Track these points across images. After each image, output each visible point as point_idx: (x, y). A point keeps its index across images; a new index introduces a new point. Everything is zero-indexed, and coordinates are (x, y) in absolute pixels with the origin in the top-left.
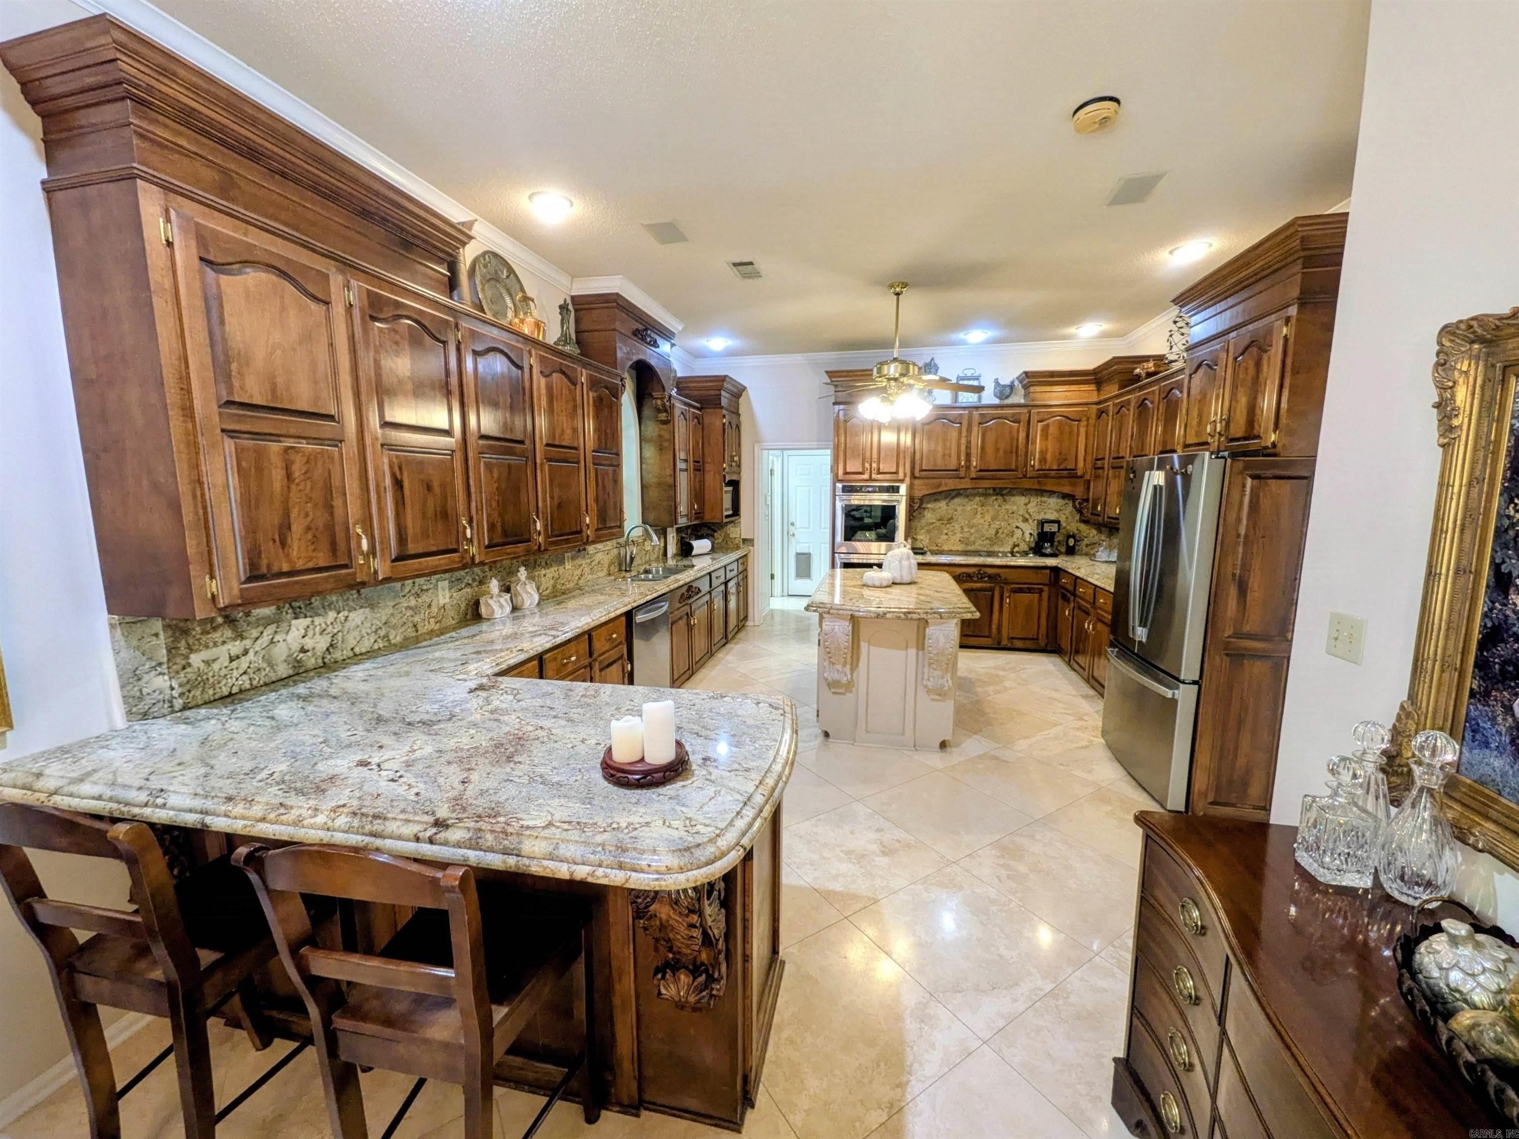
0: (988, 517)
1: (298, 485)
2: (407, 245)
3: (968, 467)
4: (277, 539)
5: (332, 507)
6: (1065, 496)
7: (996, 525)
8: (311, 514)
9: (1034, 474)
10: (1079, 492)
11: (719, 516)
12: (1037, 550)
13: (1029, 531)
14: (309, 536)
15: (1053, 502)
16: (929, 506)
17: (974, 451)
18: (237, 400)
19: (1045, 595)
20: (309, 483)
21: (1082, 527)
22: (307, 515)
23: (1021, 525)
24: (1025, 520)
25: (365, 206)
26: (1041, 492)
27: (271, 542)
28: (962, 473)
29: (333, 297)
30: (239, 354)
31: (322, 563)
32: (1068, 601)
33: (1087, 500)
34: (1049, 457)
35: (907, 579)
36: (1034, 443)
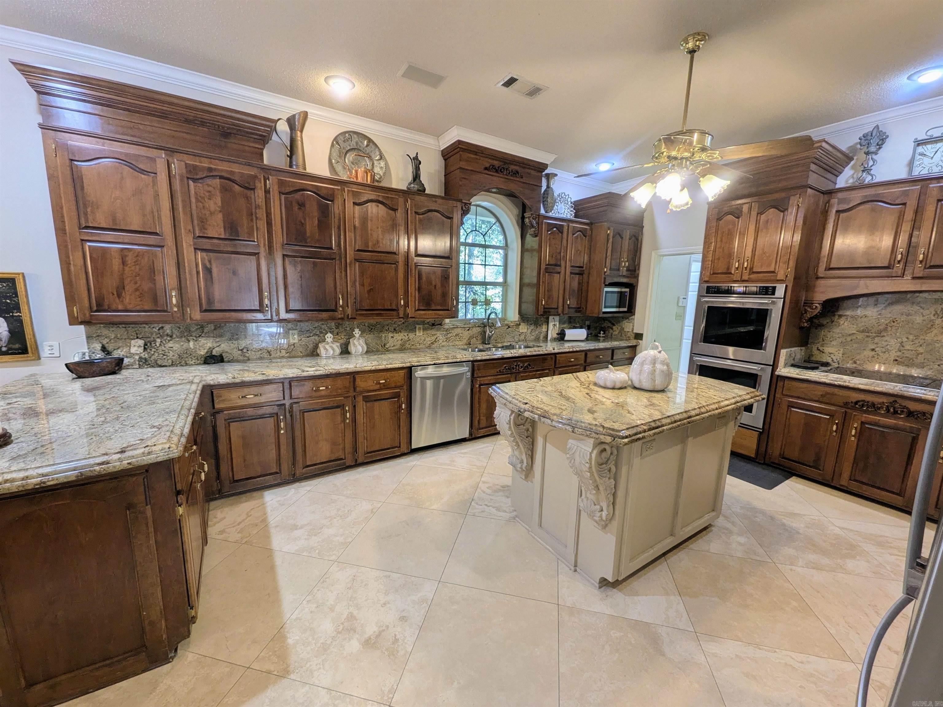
1: (130, 267)
2: (226, 135)
4: (115, 293)
5: (155, 280)
8: (139, 282)
11: (596, 311)
14: (138, 293)
16: (848, 313)
18: (91, 225)
20: (137, 267)
22: (136, 283)
25: (186, 117)
27: (111, 295)
29: (158, 170)
30: (92, 203)
31: (146, 308)
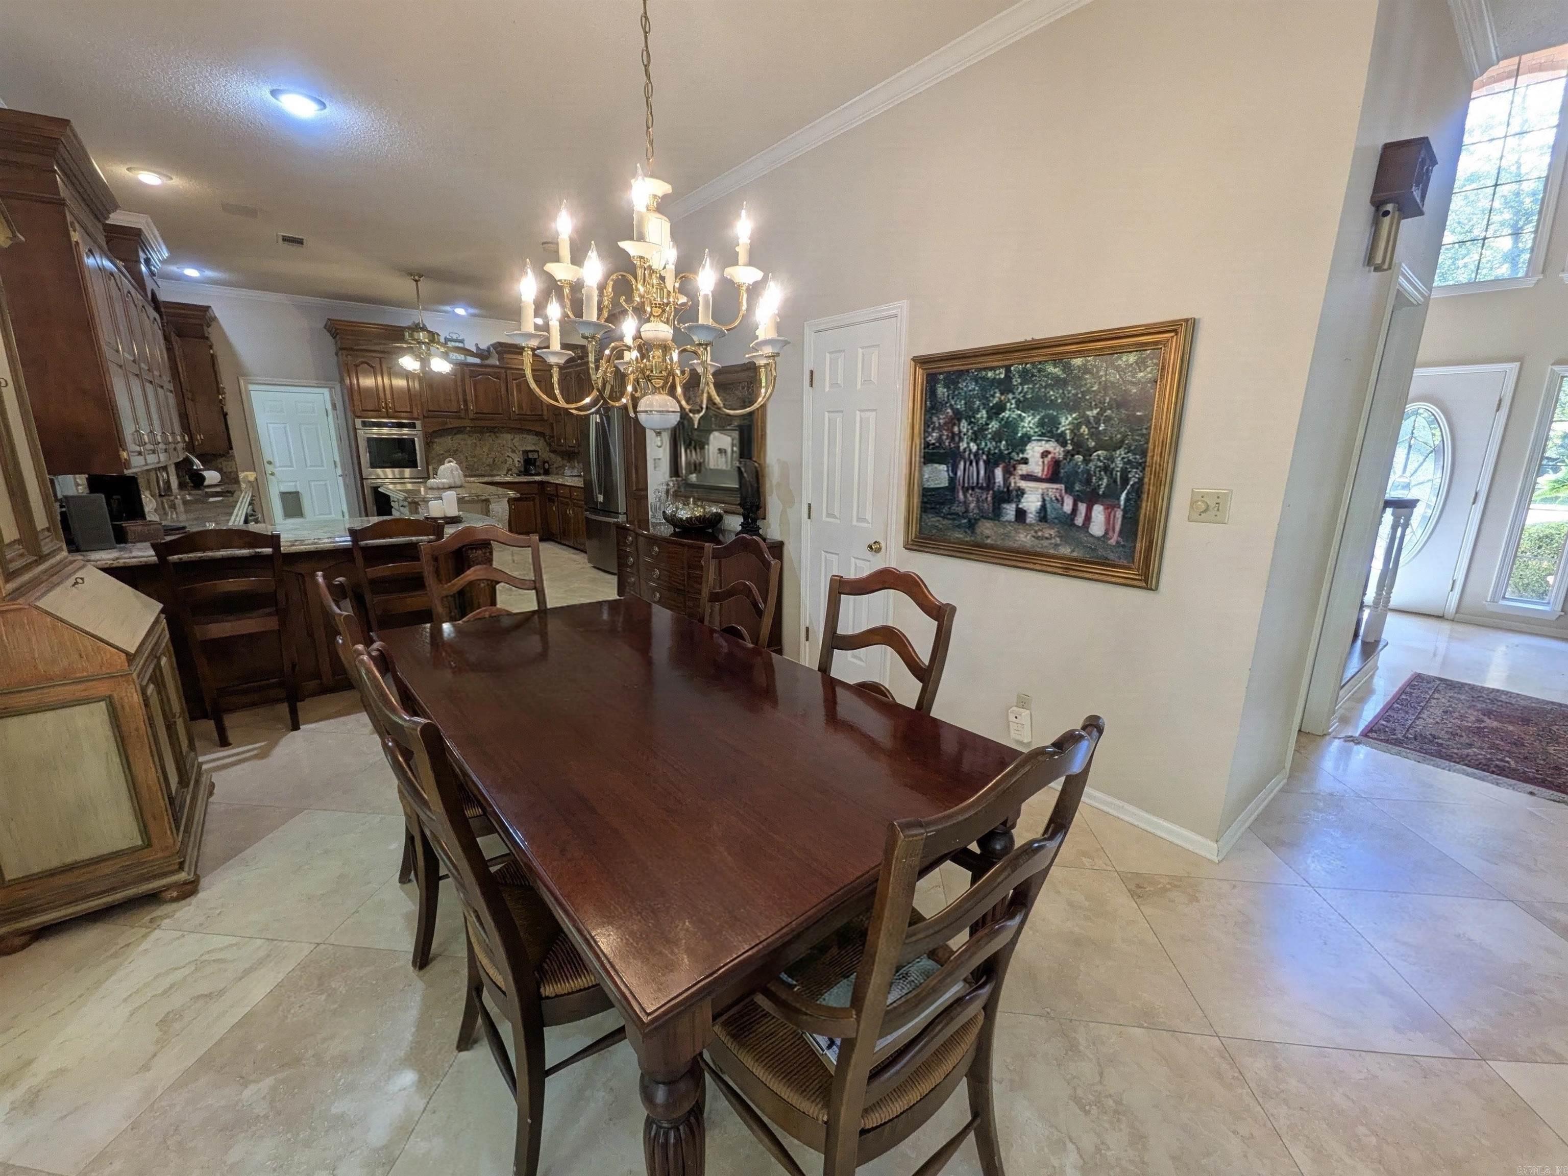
0: (486, 449)
3: (467, 410)
6: (537, 434)
7: (493, 454)
9: (517, 417)
10: (547, 432)
12: (526, 472)
13: (517, 459)
15: (530, 438)
16: (440, 439)
17: (469, 398)
19: (537, 501)
21: (552, 456)
23: (510, 454)
24: (513, 451)
26: (521, 430)
28: (463, 414)
32: (554, 502)
33: (553, 437)
34: (524, 406)
35: (459, 483)
36: (512, 395)
